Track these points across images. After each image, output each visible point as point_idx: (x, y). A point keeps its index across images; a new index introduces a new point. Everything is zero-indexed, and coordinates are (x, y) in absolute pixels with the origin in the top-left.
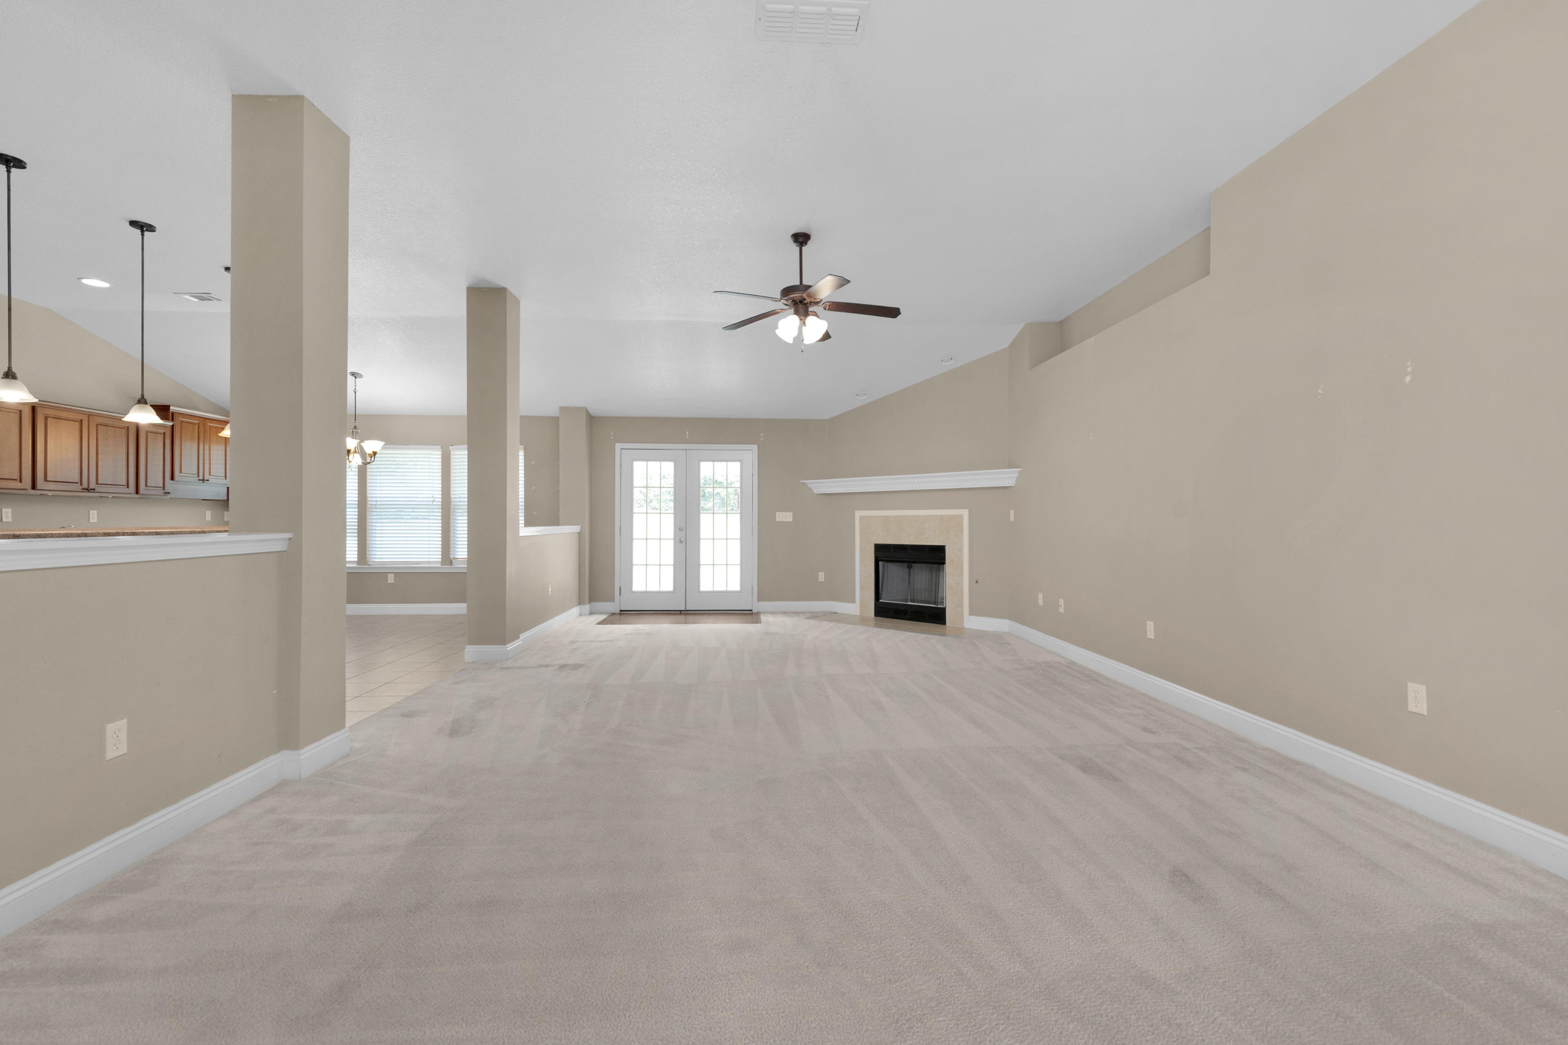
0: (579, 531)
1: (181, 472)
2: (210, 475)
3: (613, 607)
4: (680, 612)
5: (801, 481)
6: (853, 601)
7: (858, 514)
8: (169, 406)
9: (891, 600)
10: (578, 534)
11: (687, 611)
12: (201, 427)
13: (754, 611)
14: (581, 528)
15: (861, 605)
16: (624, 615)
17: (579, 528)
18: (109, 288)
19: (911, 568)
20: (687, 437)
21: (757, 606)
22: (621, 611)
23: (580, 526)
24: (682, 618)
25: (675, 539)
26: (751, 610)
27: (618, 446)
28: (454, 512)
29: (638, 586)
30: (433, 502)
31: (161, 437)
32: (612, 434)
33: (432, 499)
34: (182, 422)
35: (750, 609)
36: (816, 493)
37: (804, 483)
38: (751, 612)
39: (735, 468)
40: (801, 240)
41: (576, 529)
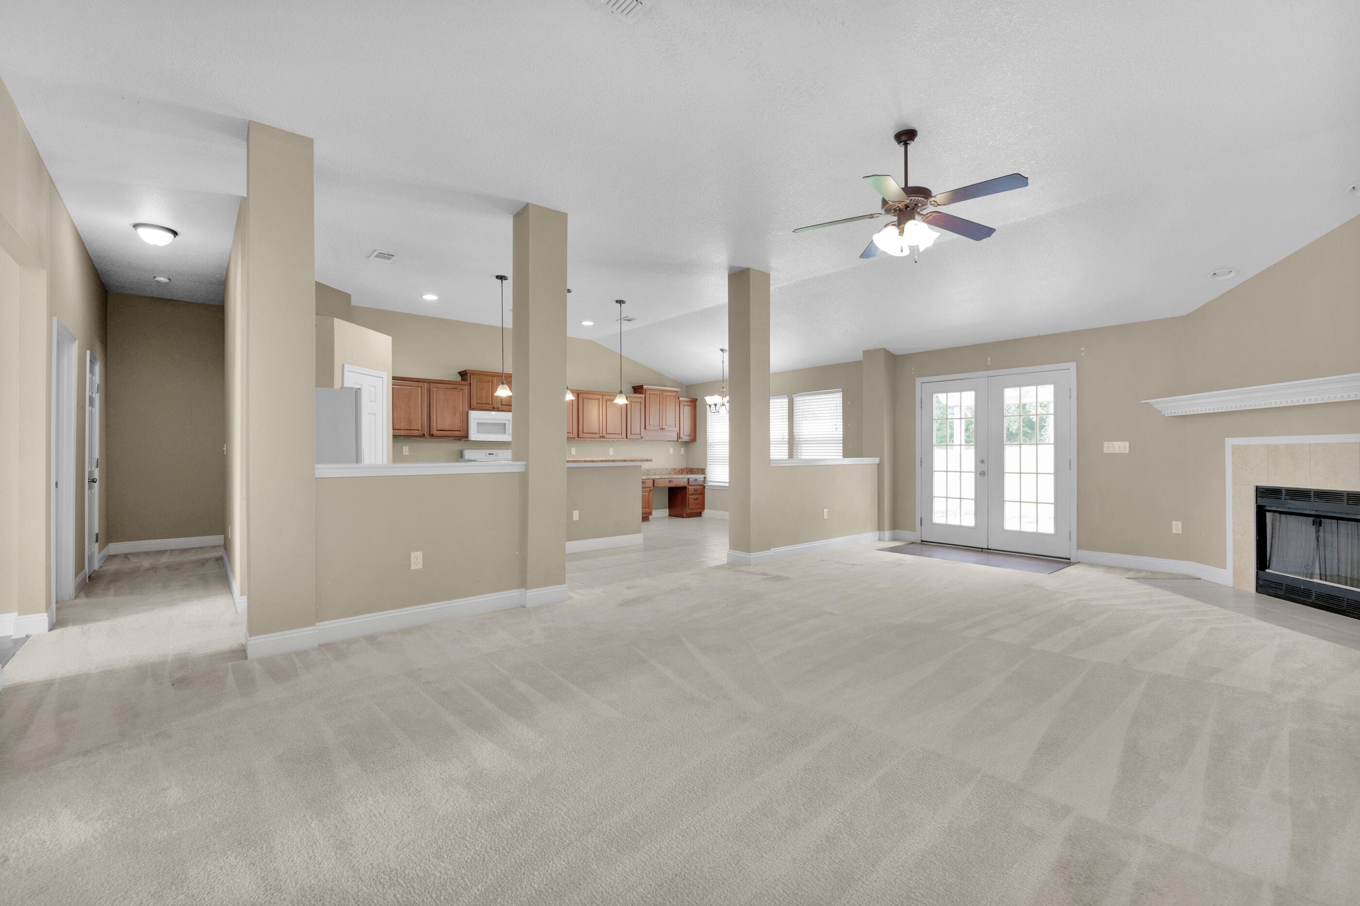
0: (878, 463)
1: (649, 425)
2: (666, 425)
3: (914, 536)
4: (982, 550)
5: (1142, 402)
6: (1224, 566)
7: (1230, 442)
8: (643, 386)
9: (1285, 572)
10: (877, 465)
11: (988, 549)
12: (661, 396)
13: (1072, 560)
14: (880, 460)
15: (1234, 573)
16: (926, 545)
17: (878, 461)
18: (593, 325)
19: (1320, 525)
20: (989, 363)
21: (1074, 555)
22: (922, 541)
23: (879, 458)
24: (983, 557)
25: (976, 472)
26: (1069, 559)
27: (919, 380)
28: (797, 446)
29: (938, 518)
30: (783, 439)
31: (639, 404)
32: (913, 369)
33: (783, 437)
34: (650, 394)
35: (1069, 557)
36: (1166, 416)
37: (1148, 403)
38: (1069, 561)
39: (1046, 393)
40: (903, 138)
41: (876, 460)
